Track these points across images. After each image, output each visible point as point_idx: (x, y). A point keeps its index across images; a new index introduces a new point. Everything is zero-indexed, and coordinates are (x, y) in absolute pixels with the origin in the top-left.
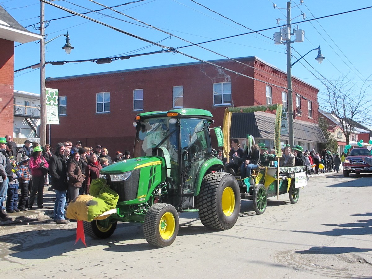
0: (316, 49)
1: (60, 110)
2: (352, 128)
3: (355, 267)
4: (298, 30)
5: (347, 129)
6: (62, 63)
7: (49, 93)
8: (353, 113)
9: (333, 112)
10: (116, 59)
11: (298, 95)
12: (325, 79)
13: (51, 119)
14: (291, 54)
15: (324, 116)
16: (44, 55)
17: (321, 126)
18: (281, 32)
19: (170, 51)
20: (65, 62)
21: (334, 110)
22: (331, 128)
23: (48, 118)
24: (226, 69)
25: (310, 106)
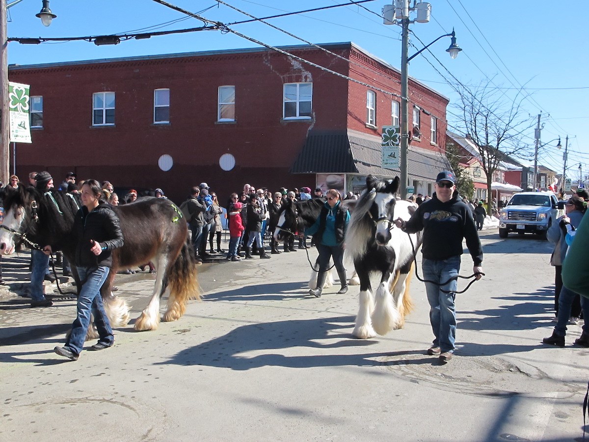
0: (448, 35)
1: (33, 118)
2: (497, 162)
3: (503, 380)
4: (421, 3)
5: (490, 163)
6: (36, 41)
7: (14, 91)
8: (499, 139)
9: (468, 136)
10: (127, 37)
11: (416, 107)
12: (458, 83)
13: (17, 134)
14: (408, 41)
15: (455, 142)
16: (6, 26)
17: (449, 157)
18: (395, 5)
19: (217, 28)
20: (42, 40)
21: (470, 133)
22: (465, 161)
23: (13, 131)
24: (306, 61)
25: (434, 125)
